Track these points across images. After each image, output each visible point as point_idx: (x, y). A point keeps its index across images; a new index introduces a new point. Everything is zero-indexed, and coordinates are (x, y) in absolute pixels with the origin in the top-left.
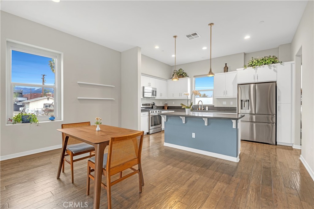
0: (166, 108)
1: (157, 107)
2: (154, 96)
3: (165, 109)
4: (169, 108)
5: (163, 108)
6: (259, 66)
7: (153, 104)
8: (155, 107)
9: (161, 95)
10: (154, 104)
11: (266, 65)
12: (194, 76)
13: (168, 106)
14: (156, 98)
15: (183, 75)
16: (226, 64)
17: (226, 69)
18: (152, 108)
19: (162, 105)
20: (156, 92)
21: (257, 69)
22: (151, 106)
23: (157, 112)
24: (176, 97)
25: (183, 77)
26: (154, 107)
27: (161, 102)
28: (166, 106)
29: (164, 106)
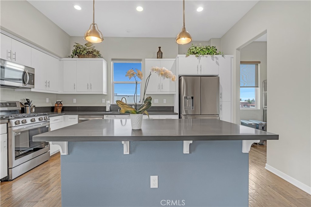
0: (60, 110)
1: (36, 108)
2: (28, 86)
3: (57, 112)
4: (66, 110)
5: (52, 110)
6: (203, 55)
7: (26, 104)
8: (31, 110)
9: (47, 84)
10: (28, 103)
11: (208, 56)
12: (113, 60)
13: (64, 105)
14: (32, 90)
15: (95, 53)
16: (160, 48)
17: (160, 55)
18: (23, 111)
19: (51, 105)
20: (32, 76)
21: (200, 59)
22: (19, 108)
23: (37, 120)
24: (82, 90)
25: (94, 56)
26: (28, 109)
27: (48, 99)
28: (60, 107)
29: (54, 107)
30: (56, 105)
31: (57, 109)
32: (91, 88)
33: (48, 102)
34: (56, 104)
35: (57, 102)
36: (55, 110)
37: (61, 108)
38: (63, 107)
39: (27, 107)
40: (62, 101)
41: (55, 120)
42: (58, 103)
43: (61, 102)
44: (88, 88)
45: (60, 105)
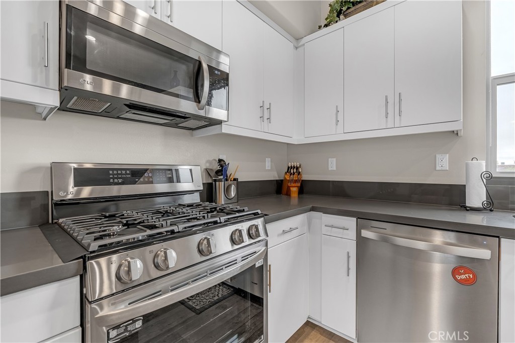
0: (294, 190)
3: (288, 195)
7: (217, 172)
8: (227, 190)
9: (266, 113)
14: (225, 129)
19: (273, 176)
22: (197, 184)
26: (221, 187)
27: (270, 159)
28: (296, 181)
29: (282, 181)
30: (287, 177)
31: (289, 188)
32: (400, 111)
33: (270, 168)
34: (286, 173)
35: (289, 168)
36: (284, 190)
37: (299, 185)
38: (302, 180)
39: (217, 183)
40: (300, 166)
41: (284, 232)
42: (292, 172)
43: (297, 168)
44: (387, 114)
45: (295, 177)
